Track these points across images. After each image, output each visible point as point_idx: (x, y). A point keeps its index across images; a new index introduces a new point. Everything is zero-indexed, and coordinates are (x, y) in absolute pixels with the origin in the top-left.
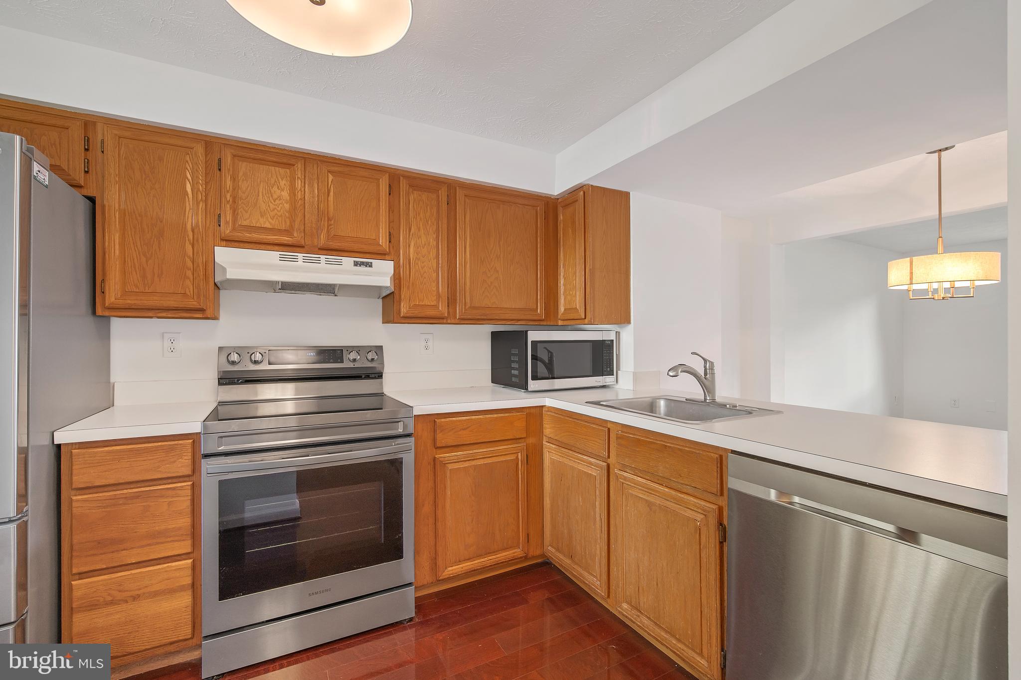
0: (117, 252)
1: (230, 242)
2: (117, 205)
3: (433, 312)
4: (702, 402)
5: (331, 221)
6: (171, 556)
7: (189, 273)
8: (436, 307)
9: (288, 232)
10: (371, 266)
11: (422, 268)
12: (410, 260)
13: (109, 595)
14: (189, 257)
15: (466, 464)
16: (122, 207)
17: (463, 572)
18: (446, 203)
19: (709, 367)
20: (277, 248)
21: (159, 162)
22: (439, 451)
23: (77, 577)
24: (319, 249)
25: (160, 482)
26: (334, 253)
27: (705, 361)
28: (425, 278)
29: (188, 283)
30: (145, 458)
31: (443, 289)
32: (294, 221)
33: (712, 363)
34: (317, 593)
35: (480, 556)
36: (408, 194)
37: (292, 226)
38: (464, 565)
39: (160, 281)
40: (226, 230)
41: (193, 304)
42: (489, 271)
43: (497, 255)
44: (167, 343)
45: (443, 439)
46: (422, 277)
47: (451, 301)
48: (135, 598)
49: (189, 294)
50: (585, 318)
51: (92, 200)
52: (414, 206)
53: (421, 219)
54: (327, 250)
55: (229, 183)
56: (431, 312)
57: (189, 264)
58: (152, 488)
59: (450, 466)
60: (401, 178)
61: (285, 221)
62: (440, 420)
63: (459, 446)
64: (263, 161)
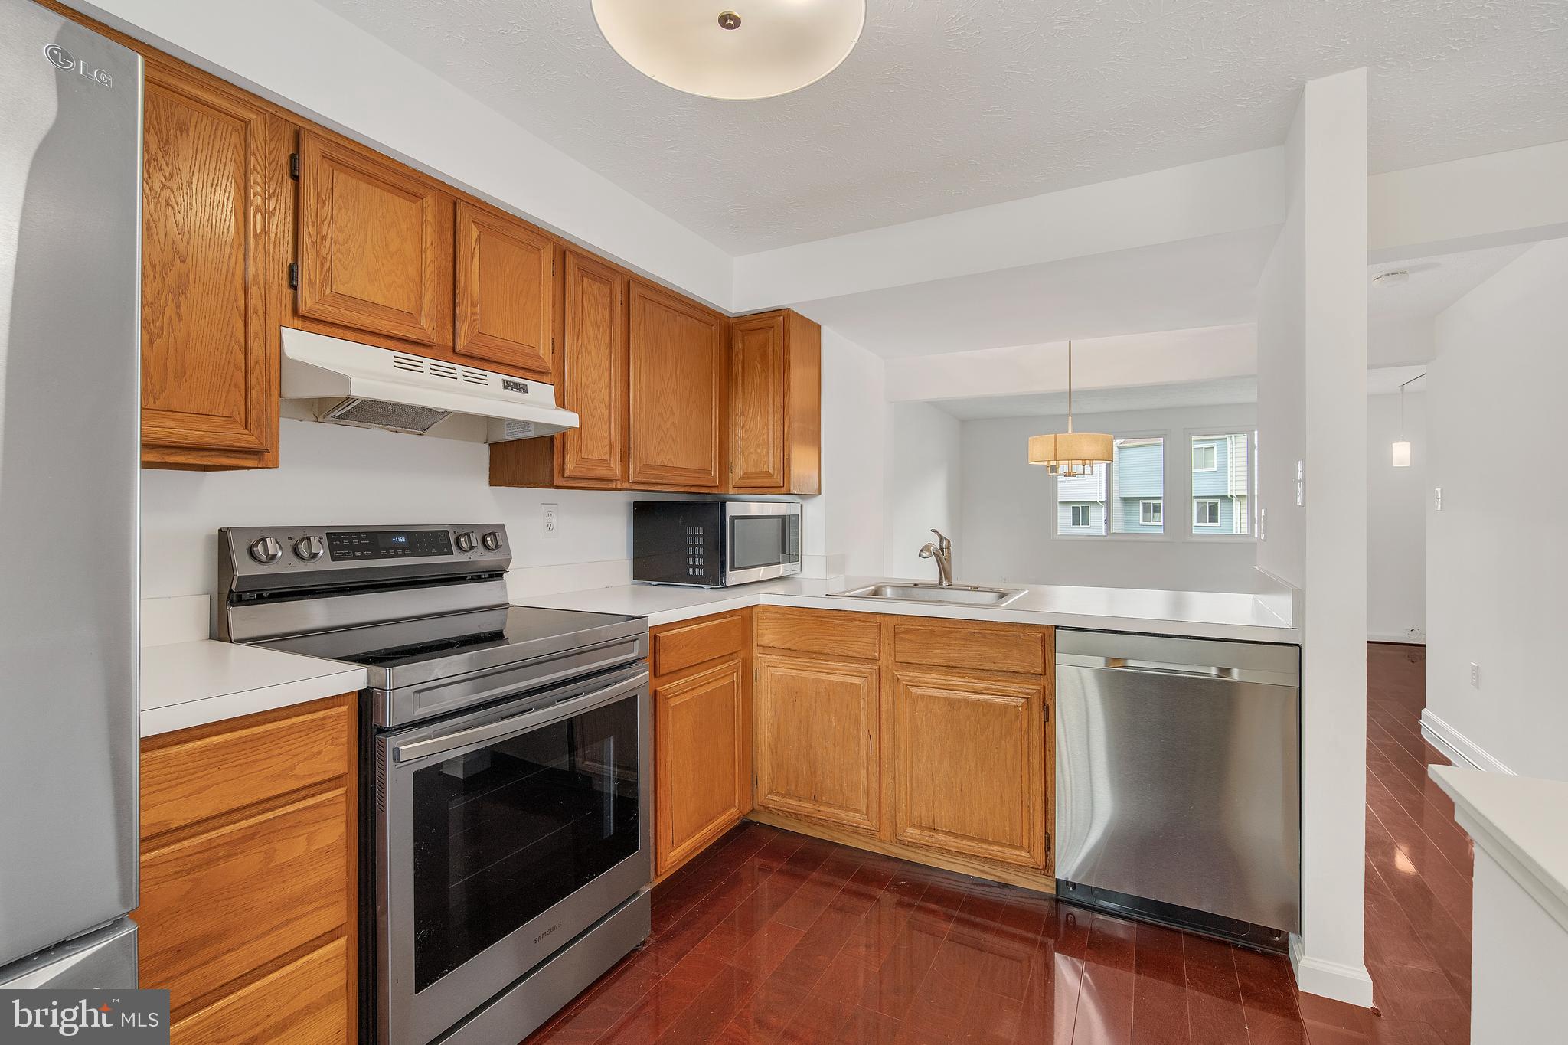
1: (310, 321)
5: (474, 307)
7: (239, 375)
8: (607, 462)
9: (411, 317)
10: (526, 391)
11: (592, 401)
12: (578, 386)
14: (239, 344)
15: (689, 696)
18: (620, 303)
20: (390, 343)
21: (178, 133)
22: (660, 681)
24: (455, 353)
26: (475, 363)
28: (595, 416)
29: (238, 395)
31: (615, 435)
32: (423, 299)
34: (545, 935)
35: (701, 827)
36: (575, 282)
37: (419, 306)
38: (685, 844)
40: (310, 298)
41: (248, 439)
42: (665, 412)
43: (673, 390)
45: (665, 663)
46: (591, 414)
47: (625, 455)
49: (238, 419)
50: (783, 486)
53: (591, 322)
54: (466, 356)
56: (602, 471)
57: (239, 358)
59: (671, 703)
60: (569, 253)
61: (408, 297)
62: (665, 634)
63: (677, 671)
64: (370, 178)
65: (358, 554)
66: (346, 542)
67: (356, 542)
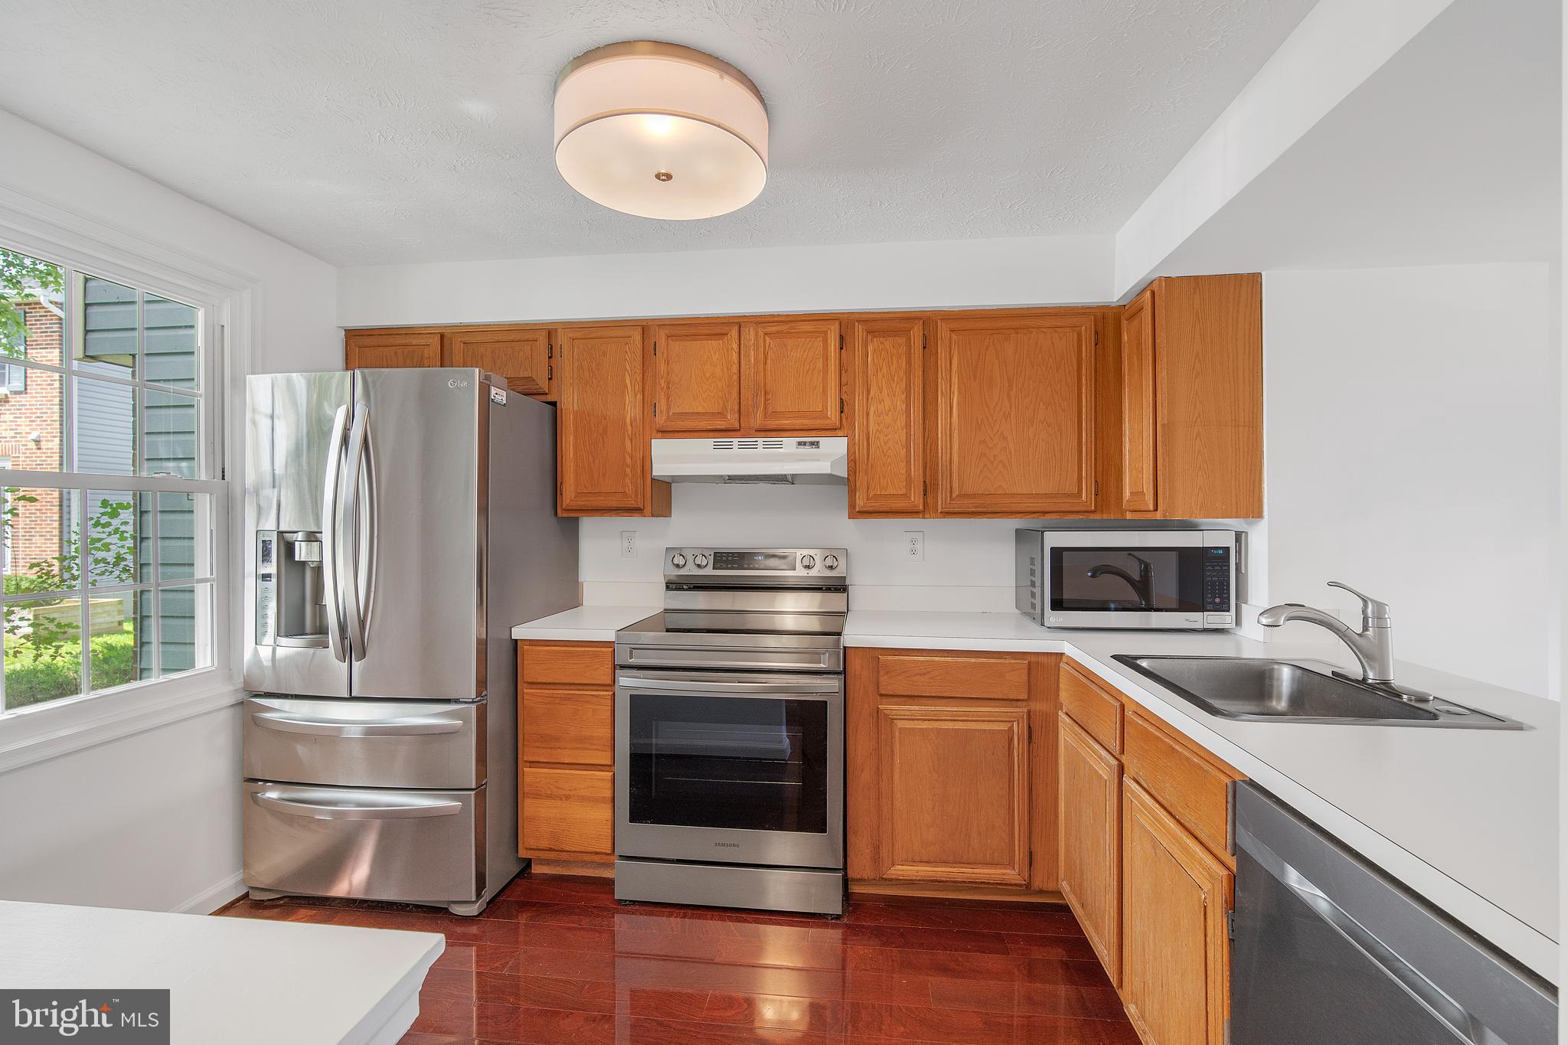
0: (572, 454)
1: (666, 433)
2: (571, 408)
3: (902, 505)
4: (1357, 681)
5: (768, 394)
6: (597, 765)
7: (628, 470)
8: (906, 496)
9: (721, 415)
10: (817, 446)
11: (885, 444)
12: (869, 433)
13: (549, 788)
14: (628, 454)
15: (925, 725)
16: (576, 408)
17: (918, 878)
18: (921, 347)
19: (1373, 612)
20: (711, 434)
21: (603, 357)
22: (885, 700)
23: (528, 764)
24: (756, 431)
25: (587, 687)
26: (773, 433)
27: (1365, 601)
28: (889, 457)
29: (628, 481)
30: (575, 662)
31: (917, 472)
32: (728, 401)
33: (1380, 607)
34: (723, 845)
35: (945, 863)
36: (866, 345)
37: (725, 407)
38: (920, 868)
39: (604, 480)
40: (660, 420)
41: (632, 503)
42: (991, 438)
43: (1005, 413)
44: (626, 544)
45: (888, 685)
46: (885, 456)
47: (928, 489)
48: (568, 797)
49: (628, 493)
50: (1156, 510)
51: (554, 404)
52: (873, 359)
53: (884, 375)
54: (765, 431)
55: (663, 367)
56: (900, 504)
57: (628, 461)
58: (580, 692)
59: (900, 724)
60: (857, 324)
61: (718, 402)
62: (885, 658)
63: (915, 696)
64: (695, 337)
65: (730, 566)
66: (724, 558)
67: (730, 558)
